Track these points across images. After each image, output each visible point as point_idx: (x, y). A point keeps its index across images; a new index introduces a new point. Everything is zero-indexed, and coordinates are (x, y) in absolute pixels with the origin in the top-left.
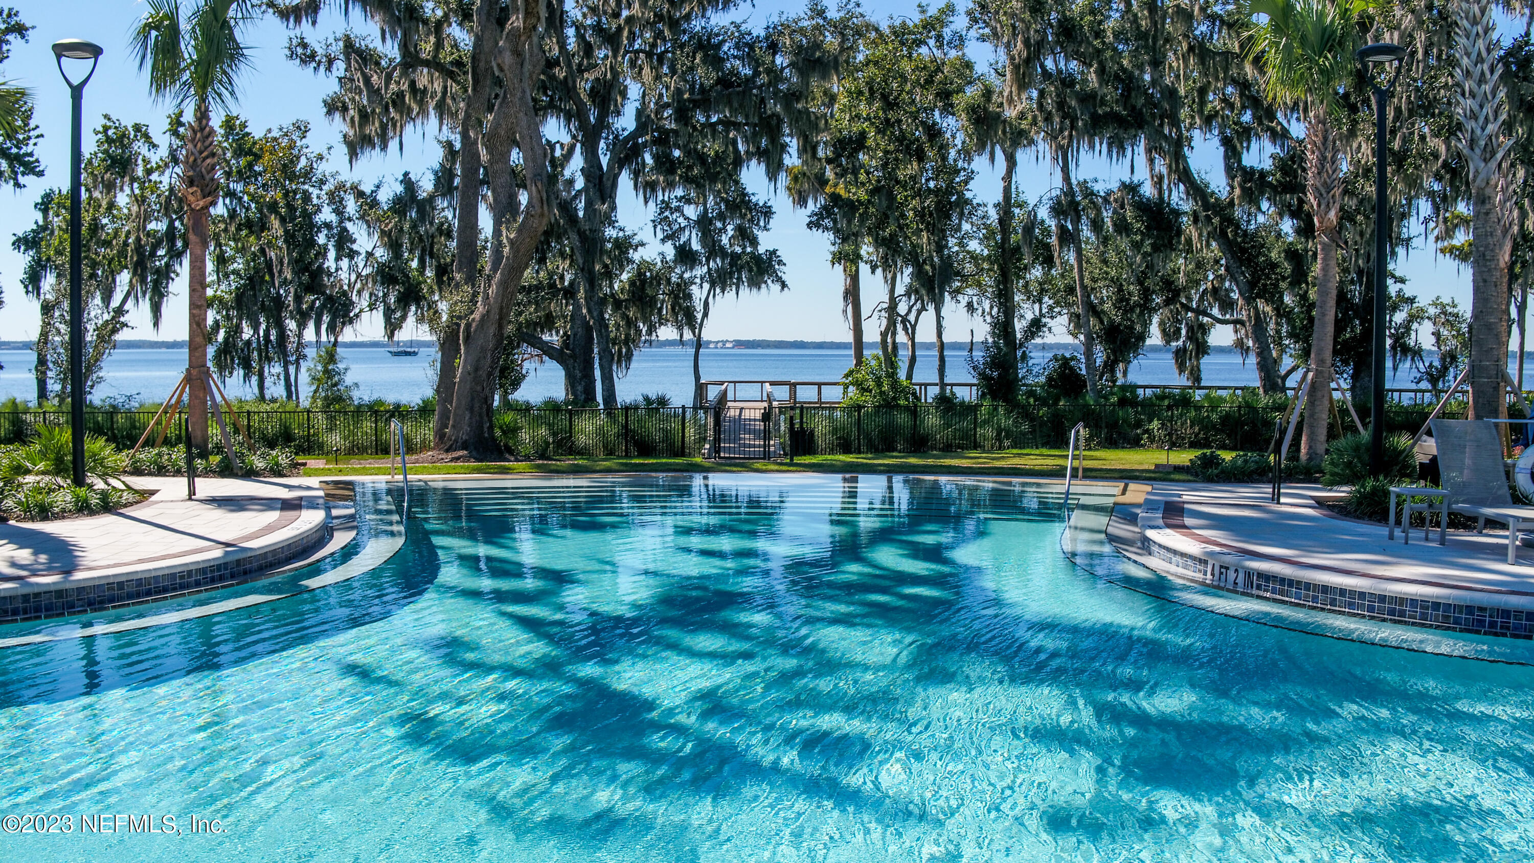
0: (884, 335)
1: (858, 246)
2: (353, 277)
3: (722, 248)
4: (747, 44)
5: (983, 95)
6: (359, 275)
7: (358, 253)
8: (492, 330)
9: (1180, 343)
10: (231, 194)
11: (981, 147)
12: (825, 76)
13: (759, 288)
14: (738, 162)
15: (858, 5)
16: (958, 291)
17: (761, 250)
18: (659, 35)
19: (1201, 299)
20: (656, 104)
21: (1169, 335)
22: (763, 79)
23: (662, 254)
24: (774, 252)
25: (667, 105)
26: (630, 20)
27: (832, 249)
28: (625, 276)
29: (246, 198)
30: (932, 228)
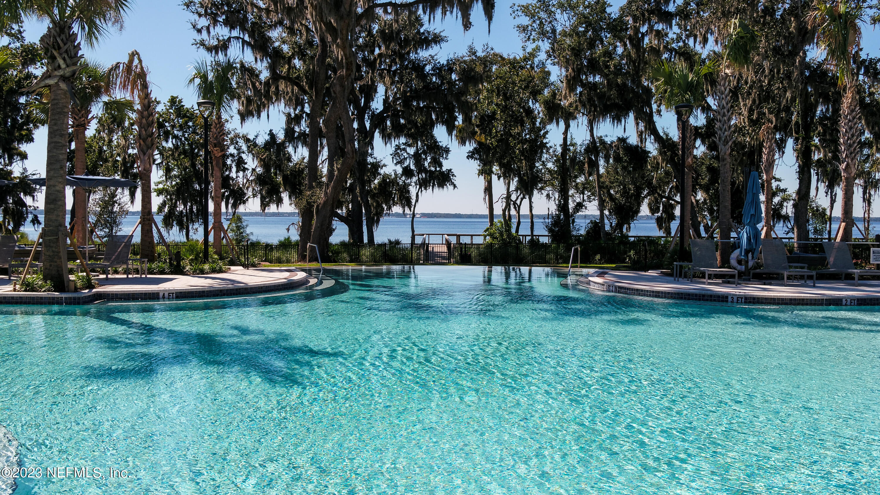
0: (504, 211)
1: (491, 168)
2: (245, 181)
3: (425, 168)
4: (438, 68)
5: (552, 96)
6: (248, 180)
7: (248, 169)
8: (329, 208)
9: (659, 214)
10: (176, 137)
11: (551, 121)
12: (476, 84)
13: (443, 188)
14: (432, 125)
15: (492, 49)
16: (542, 189)
17: (444, 169)
18: (393, 61)
19: (670, 191)
20: (393, 98)
21: (653, 210)
22: (445, 86)
23: (395, 171)
24: (450, 170)
25: (399, 99)
26: (380, 55)
27: (479, 168)
28: (376, 182)
29: (183, 139)
30: (527, 159)
